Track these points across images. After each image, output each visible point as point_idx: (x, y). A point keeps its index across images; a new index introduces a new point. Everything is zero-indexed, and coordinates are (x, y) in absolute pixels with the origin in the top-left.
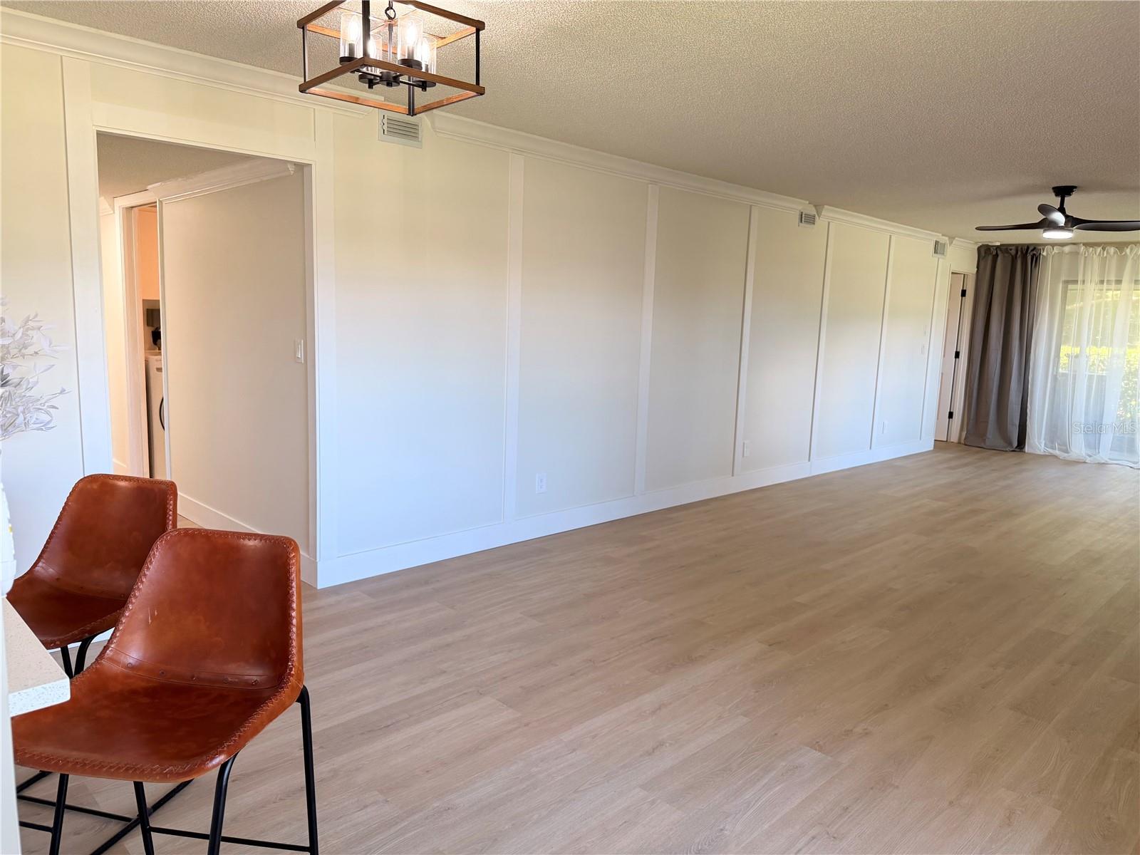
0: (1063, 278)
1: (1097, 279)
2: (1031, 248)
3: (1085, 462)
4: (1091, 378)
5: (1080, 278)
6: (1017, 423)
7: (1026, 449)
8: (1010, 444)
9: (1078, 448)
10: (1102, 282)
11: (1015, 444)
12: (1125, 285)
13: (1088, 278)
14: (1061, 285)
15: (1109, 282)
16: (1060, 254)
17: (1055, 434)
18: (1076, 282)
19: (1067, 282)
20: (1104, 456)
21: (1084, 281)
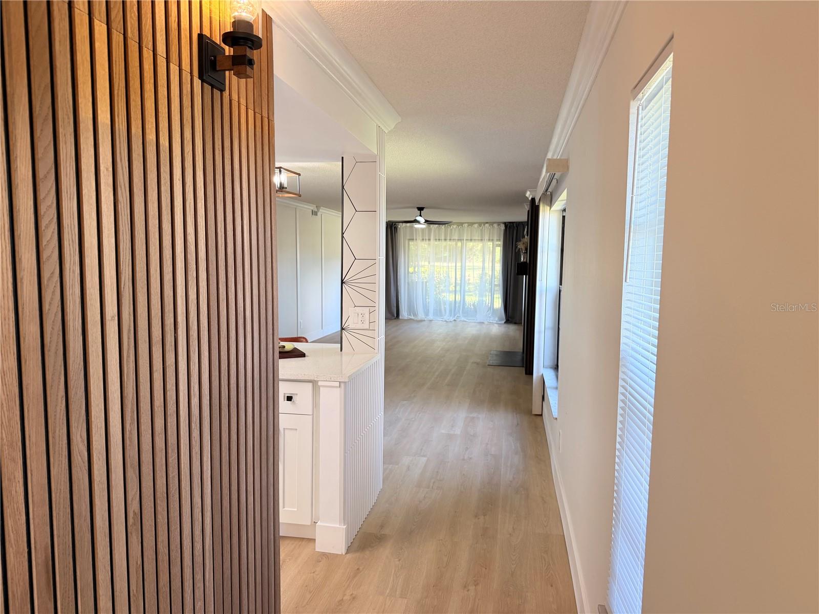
0: (408, 238)
1: (421, 238)
2: (394, 224)
3: (424, 321)
4: (423, 282)
5: (415, 238)
6: (395, 305)
7: (400, 317)
8: (393, 316)
9: (421, 315)
10: (423, 240)
11: (396, 316)
12: (432, 240)
13: (418, 239)
14: (407, 241)
15: (426, 239)
16: (406, 227)
17: (411, 310)
18: (413, 239)
19: (409, 240)
20: (431, 317)
21: (416, 239)
